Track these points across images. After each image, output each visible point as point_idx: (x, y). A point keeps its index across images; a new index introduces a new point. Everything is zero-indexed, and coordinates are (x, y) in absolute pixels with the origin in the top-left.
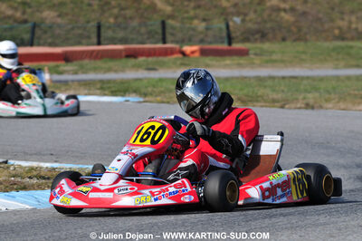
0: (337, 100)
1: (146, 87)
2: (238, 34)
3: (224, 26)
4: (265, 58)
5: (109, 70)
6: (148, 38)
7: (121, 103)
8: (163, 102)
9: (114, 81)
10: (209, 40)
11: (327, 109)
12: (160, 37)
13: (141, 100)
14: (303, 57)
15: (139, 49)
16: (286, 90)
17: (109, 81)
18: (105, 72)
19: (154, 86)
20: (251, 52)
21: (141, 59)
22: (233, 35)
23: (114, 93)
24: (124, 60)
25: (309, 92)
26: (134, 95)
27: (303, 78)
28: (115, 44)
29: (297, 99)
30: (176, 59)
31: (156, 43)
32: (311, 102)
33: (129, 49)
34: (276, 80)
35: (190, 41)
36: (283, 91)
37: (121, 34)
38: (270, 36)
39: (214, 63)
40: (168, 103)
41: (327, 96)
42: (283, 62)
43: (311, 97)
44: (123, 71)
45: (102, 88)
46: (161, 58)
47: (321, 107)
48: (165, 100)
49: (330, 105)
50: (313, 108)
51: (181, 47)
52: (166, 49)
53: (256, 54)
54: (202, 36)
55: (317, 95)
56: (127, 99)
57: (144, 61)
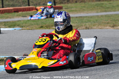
0: (98, 25)
1: (23, 24)
2: (58, 1)
4: (69, 10)
5: (7, 18)
6: (23, 4)
7: (13, 30)
8: (29, 29)
9: (10, 22)
11: (94, 29)
12: (27, 3)
13: (21, 29)
14: (84, 8)
15: (19, 8)
16: (78, 22)
17: (7, 22)
19: (26, 23)
20: (63, 8)
21: (20, 13)
22: (56, 1)
23: (10, 27)
24: (13, 13)
25: (87, 23)
26: (18, 27)
27: (84, 17)
28: (9, 7)
29: (82, 26)
30: (34, 12)
31: (26, 6)
32: (88, 26)
33: (15, 9)
34: (74, 19)
36: (77, 23)
37: (11, 3)
38: (71, 1)
40: (32, 29)
41: (94, 23)
43: (88, 25)
44: (13, 17)
45: (5, 25)
46: (28, 12)
47: (92, 28)
48: (30, 28)
49: (95, 27)
50: (88, 29)
51: (36, 7)
52: (30, 8)
53: (65, 9)
54: (44, 2)
55: (90, 23)
56: (15, 29)
57: (22, 13)
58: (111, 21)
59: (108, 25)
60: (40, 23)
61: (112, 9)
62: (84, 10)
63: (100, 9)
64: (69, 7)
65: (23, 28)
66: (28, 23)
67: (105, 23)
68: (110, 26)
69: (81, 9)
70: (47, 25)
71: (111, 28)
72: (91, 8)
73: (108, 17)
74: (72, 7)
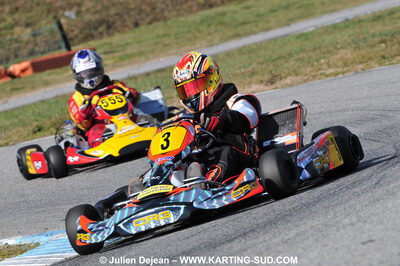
2: (77, 32)
3: (55, 26)
4: (117, 54)
10: (42, 49)
14: (166, 41)
22: (70, 35)
29: (172, 98)
30: (5, 83)
34: (139, 81)
35: (16, 57)
38: (119, 24)
39: (53, 77)
40: (7, 144)
42: (142, 54)
48: (1, 143)
51: (7, 68)
53: (105, 53)
54: (30, 47)
58: (262, 63)
59: (254, 79)
60: (32, 117)
61: (256, 25)
62: (165, 45)
63: (216, 31)
64: (118, 46)
67: (243, 74)
68: (261, 82)
69: (157, 43)
70: (53, 119)
71: (267, 88)
72: (188, 36)
73: (250, 52)
74: (127, 44)
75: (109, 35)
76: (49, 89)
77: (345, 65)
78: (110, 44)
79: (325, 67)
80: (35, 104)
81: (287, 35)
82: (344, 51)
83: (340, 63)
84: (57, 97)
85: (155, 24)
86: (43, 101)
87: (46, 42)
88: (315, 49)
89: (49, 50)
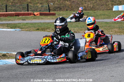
0: (84, 30)
1: (22, 26)
2: (52, 8)
3: (47, 6)
5: (10, 20)
6: (23, 10)
7: (14, 31)
8: (28, 31)
9: (12, 24)
12: (27, 9)
13: (21, 30)
15: (20, 13)
17: (10, 24)
18: (8, 21)
19: (25, 26)
20: (56, 14)
21: (20, 16)
22: (50, 9)
23: (11, 28)
24: (15, 17)
26: (18, 28)
28: (12, 12)
30: (32, 16)
31: (25, 11)
33: (16, 13)
35: (36, 11)
37: (13, 8)
38: (63, 9)
39: (43, 18)
40: (29, 31)
41: (81, 29)
43: (76, 29)
44: (14, 20)
45: (7, 26)
46: (27, 16)
47: (79, 32)
48: (28, 30)
49: (82, 32)
52: (29, 13)
53: (58, 15)
54: (40, 9)
55: (78, 28)
56: (16, 30)
57: (22, 17)
60: (37, 26)
64: (61, 14)
65: (22, 30)
66: (27, 26)
70: (42, 28)
74: (64, 14)
75: (60, 11)
76: (42, 20)
77: (115, 32)
78: (60, 13)
79: (110, 31)
80: (38, 23)
81: (103, 22)
82: (116, 29)
83: (114, 32)
84: (44, 23)
85: (71, 11)
86: (40, 23)
87: (44, 9)
88: (109, 27)
89: (45, 11)
